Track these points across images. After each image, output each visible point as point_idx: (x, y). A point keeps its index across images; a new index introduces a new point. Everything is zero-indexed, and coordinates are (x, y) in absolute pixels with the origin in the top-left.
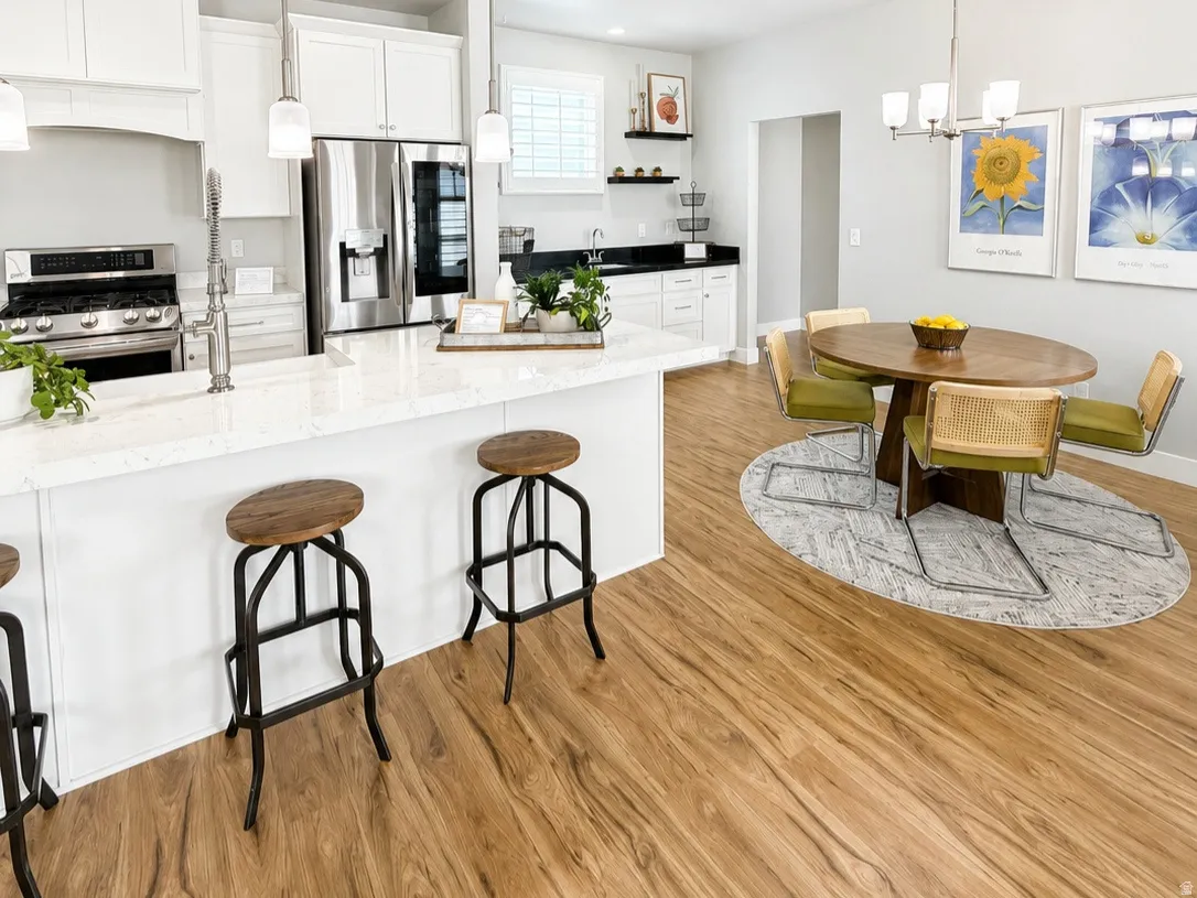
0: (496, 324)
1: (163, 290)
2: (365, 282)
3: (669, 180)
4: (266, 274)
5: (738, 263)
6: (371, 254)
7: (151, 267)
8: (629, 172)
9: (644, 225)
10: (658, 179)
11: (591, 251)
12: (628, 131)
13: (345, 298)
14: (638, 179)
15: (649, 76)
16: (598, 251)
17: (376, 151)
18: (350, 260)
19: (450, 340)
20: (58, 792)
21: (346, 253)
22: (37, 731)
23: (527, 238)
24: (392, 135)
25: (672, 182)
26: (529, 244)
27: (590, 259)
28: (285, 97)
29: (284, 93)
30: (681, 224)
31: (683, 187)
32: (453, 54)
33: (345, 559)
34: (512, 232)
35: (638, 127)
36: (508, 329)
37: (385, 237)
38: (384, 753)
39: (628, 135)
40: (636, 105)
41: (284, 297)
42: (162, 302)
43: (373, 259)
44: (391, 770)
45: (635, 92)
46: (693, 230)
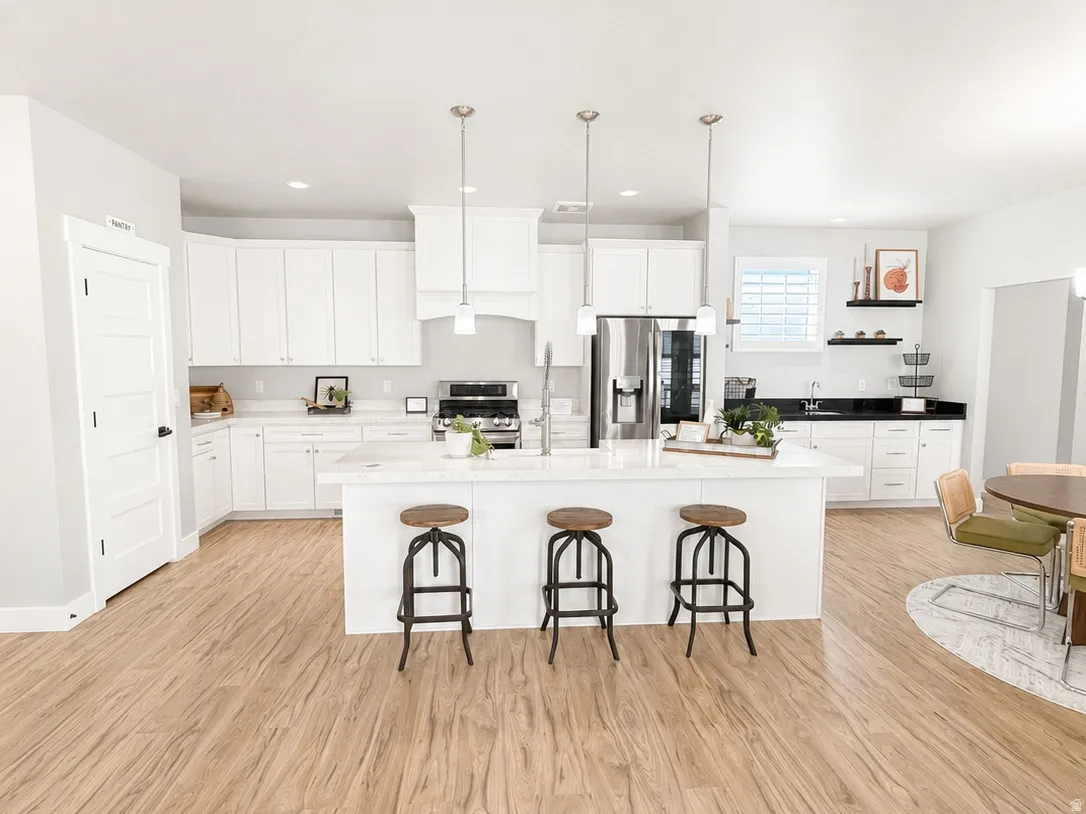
0: (700, 437)
1: (510, 409)
2: (628, 411)
3: (893, 342)
4: (568, 403)
5: (964, 418)
6: (631, 393)
7: (505, 395)
8: (850, 335)
9: (864, 381)
10: (880, 341)
11: (809, 400)
12: (850, 300)
13: (615, 420)
14: (860, 341)
15: (877, 252)
16: (815, 401)
17: (640, 325)
18: (619, 396)
19: (671, 445)
20: (473, 629)
21: (617, 392)
22: (468, 595)
23: (750, 387)
24: (650, 313)
25: (895, 344)
26: (751, 392)
27: (807, 406)
28: (585, 305)
29: (585, 301)
30: (904, 381)
31: (906, 347)
32: (697, 254)
33: (602, 550)
34: (739, 381)
35: (861, 297)
36: (709, 441)
37: (642, 381)
38: (616, 657)
39: (849, 304)
40: (861, 278)
41: (576, 418)
42: (511, 416)
43: (633, 397)
44: (618, 664)
45: (861, 267)
46: (916, 386)
